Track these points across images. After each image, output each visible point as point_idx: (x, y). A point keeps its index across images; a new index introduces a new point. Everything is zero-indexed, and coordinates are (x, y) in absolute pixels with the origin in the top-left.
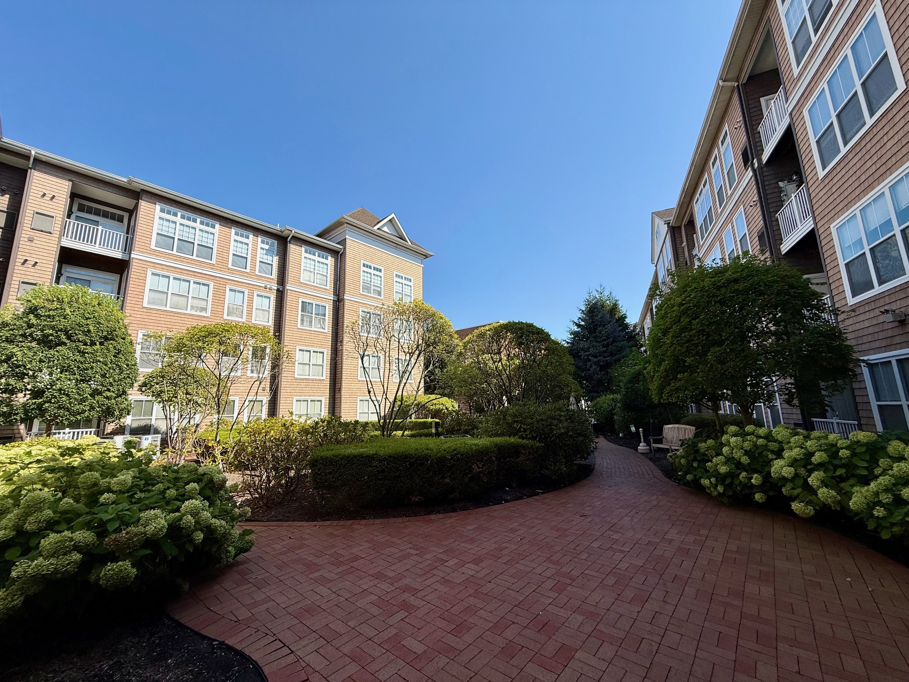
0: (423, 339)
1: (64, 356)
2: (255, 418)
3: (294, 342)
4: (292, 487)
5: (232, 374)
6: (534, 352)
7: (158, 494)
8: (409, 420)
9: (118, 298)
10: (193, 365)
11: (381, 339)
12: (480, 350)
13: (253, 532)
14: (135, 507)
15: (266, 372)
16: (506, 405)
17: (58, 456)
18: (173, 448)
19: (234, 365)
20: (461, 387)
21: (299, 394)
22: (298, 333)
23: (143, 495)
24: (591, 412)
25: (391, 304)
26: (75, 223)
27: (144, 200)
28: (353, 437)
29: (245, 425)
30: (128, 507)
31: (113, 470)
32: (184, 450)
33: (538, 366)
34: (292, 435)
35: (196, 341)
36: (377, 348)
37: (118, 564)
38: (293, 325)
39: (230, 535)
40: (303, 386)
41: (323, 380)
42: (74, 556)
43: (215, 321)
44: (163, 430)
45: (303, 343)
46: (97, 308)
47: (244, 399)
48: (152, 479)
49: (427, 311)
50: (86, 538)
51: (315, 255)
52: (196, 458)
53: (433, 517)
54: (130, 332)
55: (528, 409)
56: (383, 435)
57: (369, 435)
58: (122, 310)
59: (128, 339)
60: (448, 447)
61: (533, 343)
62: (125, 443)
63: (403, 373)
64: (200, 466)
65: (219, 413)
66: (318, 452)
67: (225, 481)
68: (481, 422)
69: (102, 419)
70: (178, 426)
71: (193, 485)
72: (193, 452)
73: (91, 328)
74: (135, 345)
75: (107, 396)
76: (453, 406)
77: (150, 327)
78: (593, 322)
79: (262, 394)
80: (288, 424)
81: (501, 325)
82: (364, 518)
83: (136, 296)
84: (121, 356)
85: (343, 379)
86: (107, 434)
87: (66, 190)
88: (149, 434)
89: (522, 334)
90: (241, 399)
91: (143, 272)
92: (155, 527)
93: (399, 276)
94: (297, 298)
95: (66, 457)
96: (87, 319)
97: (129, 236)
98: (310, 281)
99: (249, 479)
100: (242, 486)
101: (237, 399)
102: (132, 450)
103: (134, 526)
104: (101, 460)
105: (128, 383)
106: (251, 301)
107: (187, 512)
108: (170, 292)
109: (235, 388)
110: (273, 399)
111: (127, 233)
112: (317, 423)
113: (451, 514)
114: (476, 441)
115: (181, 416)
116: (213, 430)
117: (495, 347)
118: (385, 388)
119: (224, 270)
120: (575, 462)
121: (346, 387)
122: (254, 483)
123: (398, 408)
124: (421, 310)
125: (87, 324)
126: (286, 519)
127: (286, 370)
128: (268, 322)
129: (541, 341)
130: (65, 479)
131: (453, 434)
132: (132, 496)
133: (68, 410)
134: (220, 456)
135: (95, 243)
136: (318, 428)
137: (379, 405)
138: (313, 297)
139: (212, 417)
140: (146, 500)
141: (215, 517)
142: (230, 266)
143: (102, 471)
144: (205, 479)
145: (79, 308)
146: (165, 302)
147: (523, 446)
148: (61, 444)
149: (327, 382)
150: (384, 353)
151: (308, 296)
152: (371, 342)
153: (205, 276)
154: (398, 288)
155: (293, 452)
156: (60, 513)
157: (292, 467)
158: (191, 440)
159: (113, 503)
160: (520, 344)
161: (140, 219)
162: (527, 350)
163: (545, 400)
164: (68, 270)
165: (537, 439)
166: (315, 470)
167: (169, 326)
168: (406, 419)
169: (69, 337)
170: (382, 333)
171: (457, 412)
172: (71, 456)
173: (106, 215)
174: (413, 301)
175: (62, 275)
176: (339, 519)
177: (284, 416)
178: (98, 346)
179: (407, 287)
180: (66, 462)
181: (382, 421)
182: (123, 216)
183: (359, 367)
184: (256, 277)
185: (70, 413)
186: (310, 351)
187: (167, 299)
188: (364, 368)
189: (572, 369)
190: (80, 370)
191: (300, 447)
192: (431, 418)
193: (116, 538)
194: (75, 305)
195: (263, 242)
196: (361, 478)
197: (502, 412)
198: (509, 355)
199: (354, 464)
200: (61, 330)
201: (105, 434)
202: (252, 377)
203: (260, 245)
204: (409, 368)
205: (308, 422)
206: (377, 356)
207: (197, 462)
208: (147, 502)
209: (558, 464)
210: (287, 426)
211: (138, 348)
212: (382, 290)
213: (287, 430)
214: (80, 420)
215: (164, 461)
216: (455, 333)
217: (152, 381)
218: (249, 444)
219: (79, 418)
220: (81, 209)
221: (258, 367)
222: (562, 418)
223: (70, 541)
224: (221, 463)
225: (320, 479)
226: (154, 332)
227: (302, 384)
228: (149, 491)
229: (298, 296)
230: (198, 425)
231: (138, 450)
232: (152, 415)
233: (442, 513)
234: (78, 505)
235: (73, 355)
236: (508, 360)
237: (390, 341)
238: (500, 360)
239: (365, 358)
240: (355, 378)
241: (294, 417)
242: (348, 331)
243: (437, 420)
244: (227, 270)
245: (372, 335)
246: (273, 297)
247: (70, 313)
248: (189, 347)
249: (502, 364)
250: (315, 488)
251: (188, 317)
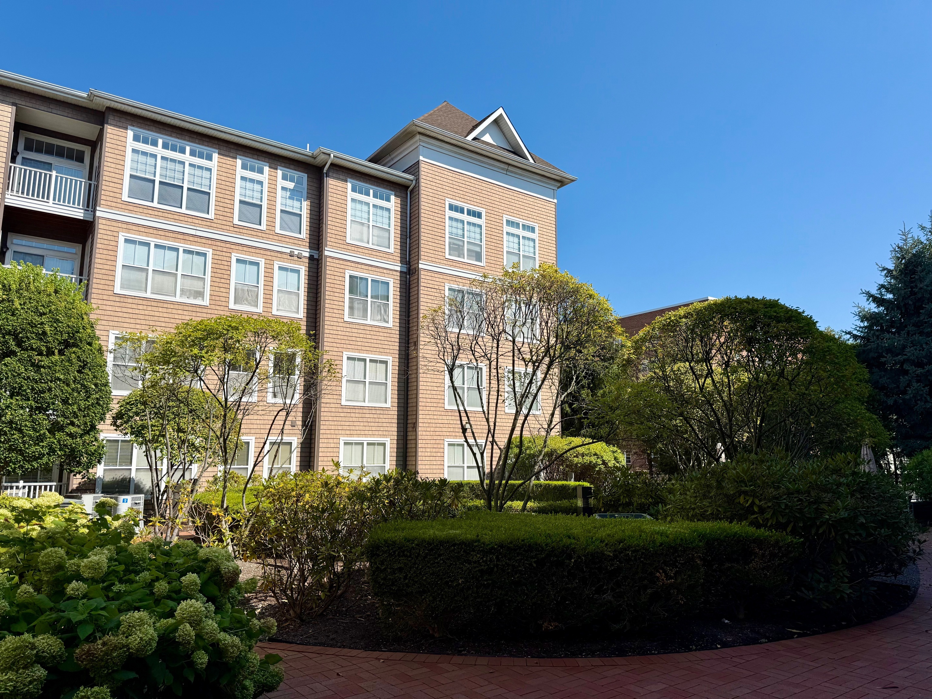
0: (557, 337)
1: (14, 371)
2: (281, 472)
3: (338, 345)
4: (339, 589)
5: (244, 399)
6: (780, 356)
7: (143, 588)
8: (534, 482)
9: (81, 281)
10: (186, 385)
11: (483, 337)
12: (669, 355)
13: (280, 659)
14: (114, 605)
15: (297, 396)
16: (723, 459)
17: (12, 522)
18: (163, 516)
19: (247, 384)
20: (631, 424)
21: (348, 432)
22: (345, 329)
23: (123, 587)
24: (908, 479)
25: (499, 274)
26: (21, 169)
27: (111, 125)
28: (438, 509)
29: (265, 484)
30: (104, 605)
31: (83, 546)
32: (177, 521)
33: (790, 384)
34: (338, 502)
35: (190, 346)
36: (476, 354)
37: (93, 690)
38: (337, 316)
39: (248, 661)
40: (354, 419)
41: (387, 409)
42: (37, 672)
43: (216, 312)
44: (147, 488)
45: (353, 347)
46: (53, 298)
47: (263, 441)
48: (135, 563)
49: (563, 284)
50: (51, 646)
51: (368, 195)
52: (195, 534)
53: (581, 661)
54: (98, 333)
55: (769, 468)
56: (490, 507)
57: (464, 506)
58: (86, 299)
59: (95, 346)
60: (609, 535)
61: (778, 340)
62: (97, 506)
63: (522, 396)
64: (201, 547)
65: (225, 462)
66: (379, 532)
67: (237, 572)
68: (671, 491)
69: (65, 467)
70: (168, 482)
71: (191, 577)
72: (191, 524)
73: (47, 328)
74: (105, 353)
75: (71, 433)
76: (616, 459)
77: (125, 325)
78: (913, 293)
79: (291, 432)
80: (332, 483)
81: (710, 306)
82: (460, 653)
83: (105, 277)
84: (86, 371)
85: (420, 408)
86: (73, 491)
87: (9, 120)
88: (128, 493)
89: (756, 321)
90: (259, 440)
91: (112, 238)
92: (141, 639)
93: (513, 223)
94: (341, 270)
95: (22, 524)
96: (42, 314)
97: (93, 183)
98: (361, 240)
99: (273, 572)
100: (263, 583)
101: (252, 440)
102: (107, 517)
103: (113, 635)
104: (66, 530)
105: (99, 412)
106: (269, 277)
107: (184, 618)
108: (151, 268)
109: (249, 422)
110: (308, 441)
111: (90, 179)
112: (378, 482)
113: (617, 659)
114: (661, 527)
115: (172, 466)
116: (218, 490)
117: (698, 348)
118: (492, 424)
119: (228, 228)
120: (871, 579)
121: (426, 421)
122: (281, 579)
123: (514, 460)
124: (553, 283)
125: (42, 323)
126: (331, 642)
127: (326, 392)
128: (298, 313)
129: (796, 335)
130: (21, 556)
131: (617, 511)
132: (108, 588)
133: (21, 452)
134: (228, 533)
135: (48, 198)
136: (380, 491)
137: (482, 454)
138: (367, 267)
139: (215, 469)
140: (128, 595)
141: (224, 630)
142: (236, 221)
143: (69, 548)
144: (209, 568)
145: (30, 299)
146: (144, 286)
147: (759, 542)
148: (16, 503)
149: (394, 412)
150: (488, 362)
151: (359, 266)
152: (465, 343)
153: (199, 240)
154: (511, 245)
155: (341, 531)
156: (18, 605)
157: (339, 556)
158: (186, 505)
159: (85, 596)
160: (749, 343)
161: (107, 154)
162: (766, 353)
163: (805, 451)
164: (15, 241)
165: (789, 529)
166: (376, 563)
167: (151, 323)
168: (530, 479)
169: (19, 344)
170: (484, 326)
171: (624, 471)
172: (28, 522)
173: (60, 153)
174: (537, 267)
175: (8, 249)
176: (417, 649)
177: (326, 469)
178: (57, 357)
179: (527, 242)
180: (22, 531)
181: (487, 481)
182: (83, 152)
183: (446, 387)
184: (276, 238)
185: (24, 457)
186: (364, 360)
187: (147, 280)
188: (455, 389)
189: (866, 390)
190: (35, 393)
191: (352, 523)
192: (576, 480)
193: (89, 650)
194: (25, 294)
195: (284, 178)
196: (452, 582)
197: (713, 473)
198: (727, 364)
199: (440, 555)
200: (9, 333)
201: (70, 490)
202: (274, 404)
203: (281, 183)
204: (534, 389)
205: (364, 480)
206: (476, 368)
207: (197, 540)
208: (128, 598)
209: (834, 580)
210: (330, 486)
211: (110, 358)
212: (484, 249)
213: (330, 492)
214: (37, 468)
215: (149, 536)
216: (618, 323)
217: (130, 410)
218: (272, 514)
219: (36, 466)
220: (28, 147)
221: (284, 388)
222: (842, 489)
223: (32, 649)
224: (230, 544)
225: (384, 579)
226: (130, 333)
227: (353, 415)
228: (131, 582)
229: (342, 267)
230: (195, 481)
231: (115, 517)
232: (131, 463)
233: (599, 656)
234: (39, 596)
235: (26, 370)
236: (725, 373)
237: (498, 341)
238: (710, 373)
239: (457, 372)
240: (440, 405)
241: (341, 471)
242: (426, 324)
243: (587, 484)
244: (232, 229)
245: (469, 331)
246: (303, 270)
247: (19, 307)
248: (180, 356)
249: (713, 379)
250: (376, 594)
251: (176, 307)
